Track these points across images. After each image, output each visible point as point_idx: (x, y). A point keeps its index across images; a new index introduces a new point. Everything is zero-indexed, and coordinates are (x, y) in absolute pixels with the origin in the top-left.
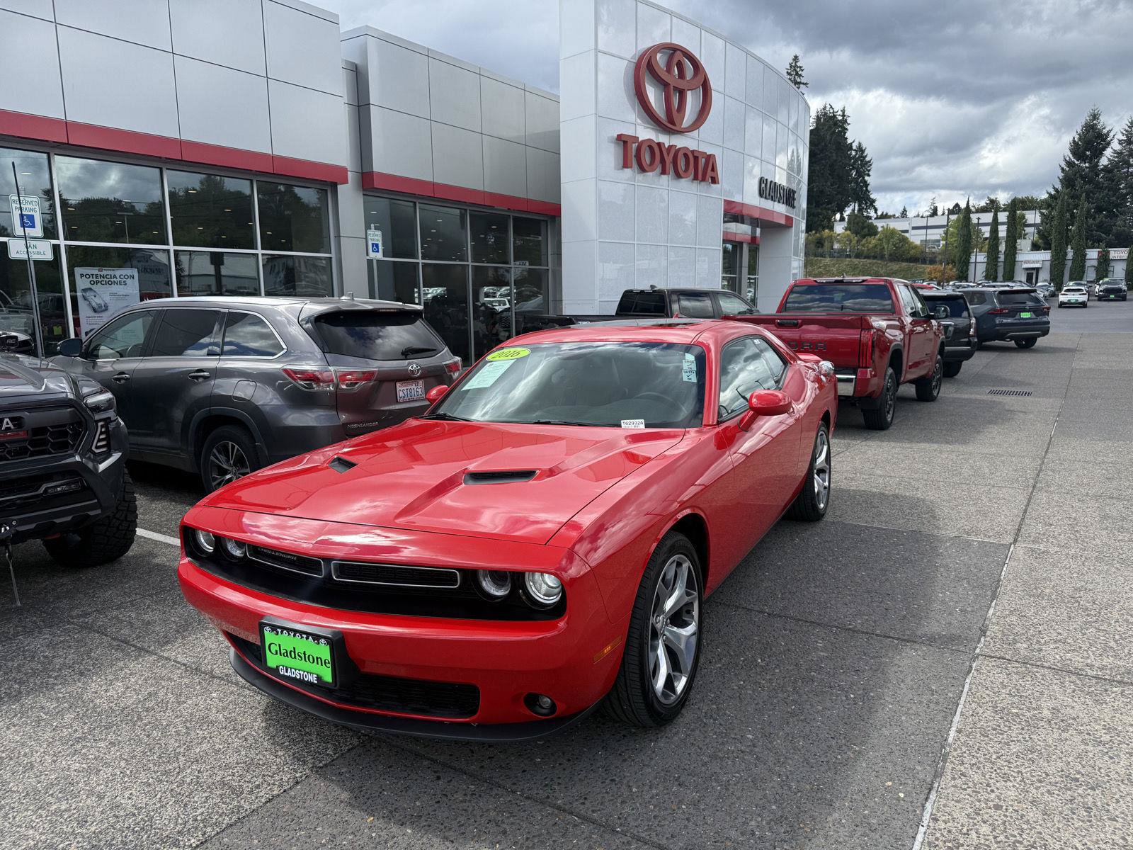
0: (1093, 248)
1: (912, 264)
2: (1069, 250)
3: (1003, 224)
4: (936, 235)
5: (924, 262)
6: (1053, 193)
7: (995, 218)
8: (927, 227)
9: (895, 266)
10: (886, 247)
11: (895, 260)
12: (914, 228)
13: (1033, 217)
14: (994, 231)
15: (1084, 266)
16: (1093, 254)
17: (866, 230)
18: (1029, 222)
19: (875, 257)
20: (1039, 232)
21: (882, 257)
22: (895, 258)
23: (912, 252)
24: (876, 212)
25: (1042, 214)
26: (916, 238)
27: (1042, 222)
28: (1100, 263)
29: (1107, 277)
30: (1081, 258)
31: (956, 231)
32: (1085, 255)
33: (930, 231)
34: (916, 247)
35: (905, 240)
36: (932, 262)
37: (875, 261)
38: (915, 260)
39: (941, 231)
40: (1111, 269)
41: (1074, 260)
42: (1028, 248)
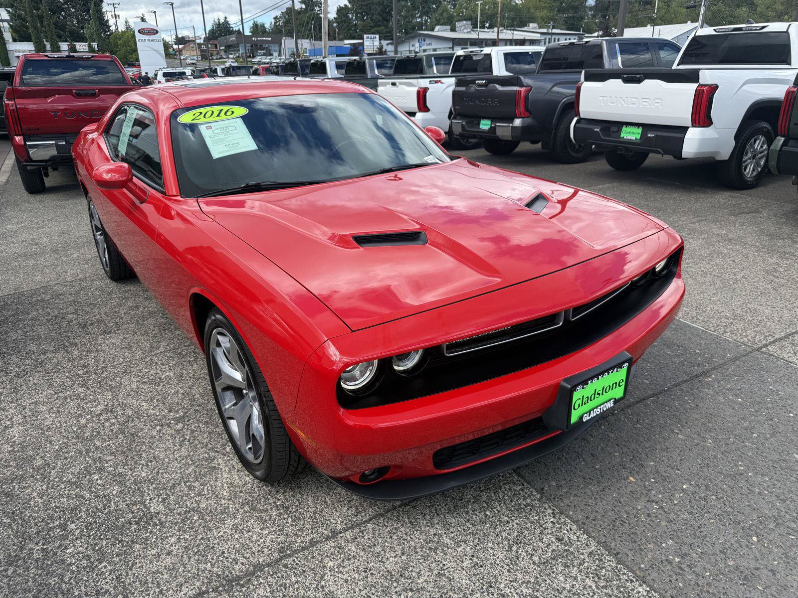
0: (63, 41)
2: (45, 42)
16: (64, 46)
20: (11, 27)
25: (8, 12)
27: (11, 18)
42: (11, 40)
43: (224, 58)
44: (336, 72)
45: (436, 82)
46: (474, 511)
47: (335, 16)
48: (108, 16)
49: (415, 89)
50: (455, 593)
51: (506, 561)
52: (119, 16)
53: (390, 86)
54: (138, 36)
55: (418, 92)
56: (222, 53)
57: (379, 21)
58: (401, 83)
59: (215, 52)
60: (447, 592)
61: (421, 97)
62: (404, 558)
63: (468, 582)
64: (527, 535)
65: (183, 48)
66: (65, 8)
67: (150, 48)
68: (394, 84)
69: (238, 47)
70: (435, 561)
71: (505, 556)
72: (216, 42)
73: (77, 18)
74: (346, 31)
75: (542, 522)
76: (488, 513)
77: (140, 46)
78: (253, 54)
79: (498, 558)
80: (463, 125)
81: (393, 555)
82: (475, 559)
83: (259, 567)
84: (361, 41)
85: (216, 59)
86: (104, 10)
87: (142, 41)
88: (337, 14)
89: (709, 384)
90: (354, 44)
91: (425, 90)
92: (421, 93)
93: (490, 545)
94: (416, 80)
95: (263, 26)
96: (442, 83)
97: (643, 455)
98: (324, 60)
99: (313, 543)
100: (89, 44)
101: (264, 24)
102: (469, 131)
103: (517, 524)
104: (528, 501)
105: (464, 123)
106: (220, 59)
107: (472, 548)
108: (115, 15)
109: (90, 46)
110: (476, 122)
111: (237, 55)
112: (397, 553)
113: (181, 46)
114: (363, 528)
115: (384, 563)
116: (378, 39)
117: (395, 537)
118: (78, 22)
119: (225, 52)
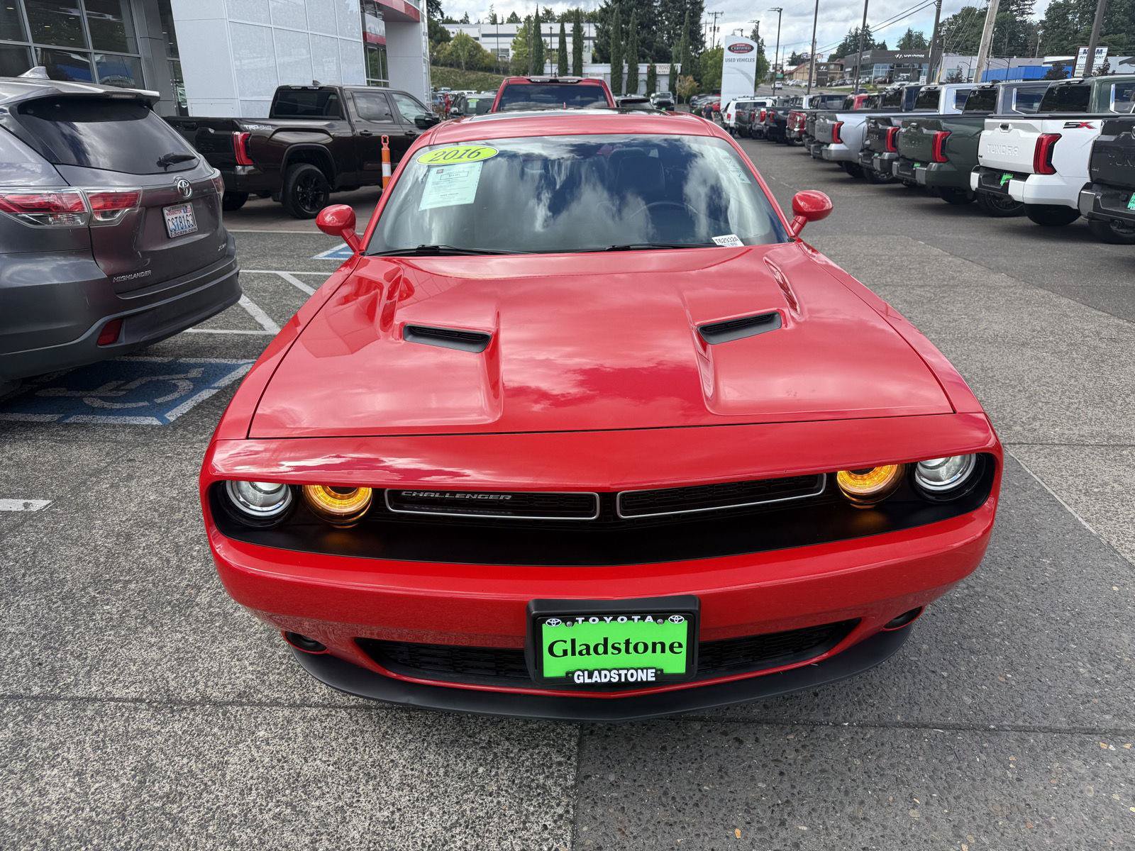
0: (644, 62)
1: (488, 74)
2: (624, 64)
3: (569, 35)
4: (506, 43)
5: (498, 72)
6: (604, 6)
7: (563, 29)
8: (497, 35)
9: (472, 76)
10: (461, 54)
11: (471, 69)
12: (484, 36)
13: (590, 30)
14: (563, 43)
15: (637, 80)
16: (643, 68)
17: (439, 35)
18: (587, 35)
19: (451, 65)
20: (596, 45)
21: (459, 66)
22: (472, 66)
23: (487, 61)
24: (442, 16)
25: (597, 27)
26: (488, 45)
27: (598, 35)
28: (649, 77)
29: (655, 92)
30: (634, 71)
31: (524, 41)
32: (637, 69)
33: (501, 39)
34: (488, 56)
35: (478, 47)
36: (506, 72)
37: (452, 69)
38: (488, 69)
39: (510, 40)
40: (658, 83)
41: (629, 74)
42: (590, 61)
43: (847, 84)
44: (954, 107)
45: (1078, 126)
46: (468, 758)
47: (1044, 18)
48: (706, 30)
49: (1035, 137)
50: (330, 840)
51: (428, 840)
52: (718, 28)
53: (999, 129)
54: (727, 54)
55: (1040, 141)
56: (847, 77)
57: (1123, 24)
58: (1016, 126)
59: (838, 76)
60: (322, 834)
61: (1043, 149)
62: (331, 768)
63: (357, 836)
64: (492, 824)
65: (796, 70)
66: (658, 21)
67: (738, 70)
68: (1005, 127)
69: (872, 68)
70: (356, 791)
71: (435, 833)
72: (842, 61)
73: (669, 33)
74: (1055, 41)
75: (532, 819)
76: (481, 770)
77: (726, 66)
78: (890, 78)
79: (423, 830)
80: (1096, 201)
81: (324, 759)
82: (397, 815)
83: (205, 700)
84: (1073, 58)
85: (836, 85)
86: (702, 21)
87: (730, 60)
88: (1046, 14)
89: (1100, 757)
90: (1057, 64)
91: (1056, 137)
92: (1044, 143)
93: (434, 809)
94: (1040, 121)
95: (920, 36)
96: (1090, 127)
97: (805, 810)
98: (939, 87)
99: (276, 703)
100: (672, 66)
101: (921, 34)
102: (1105, 211)
103: (499, 803)
104: (550, 782)
105: (1099, 197)
106: (841, 85)
107: (410, 800)
108: (715, 27)
109: (672, 68)
110: (1123, 196)
111: (867, 79)
112: (331, 759)
113: (793, 68)
114: (333, 713)
115: (306, 761)
116: (1104, 54)
117: (350, 741)
118: (669, 38)
119: (852, 75)
